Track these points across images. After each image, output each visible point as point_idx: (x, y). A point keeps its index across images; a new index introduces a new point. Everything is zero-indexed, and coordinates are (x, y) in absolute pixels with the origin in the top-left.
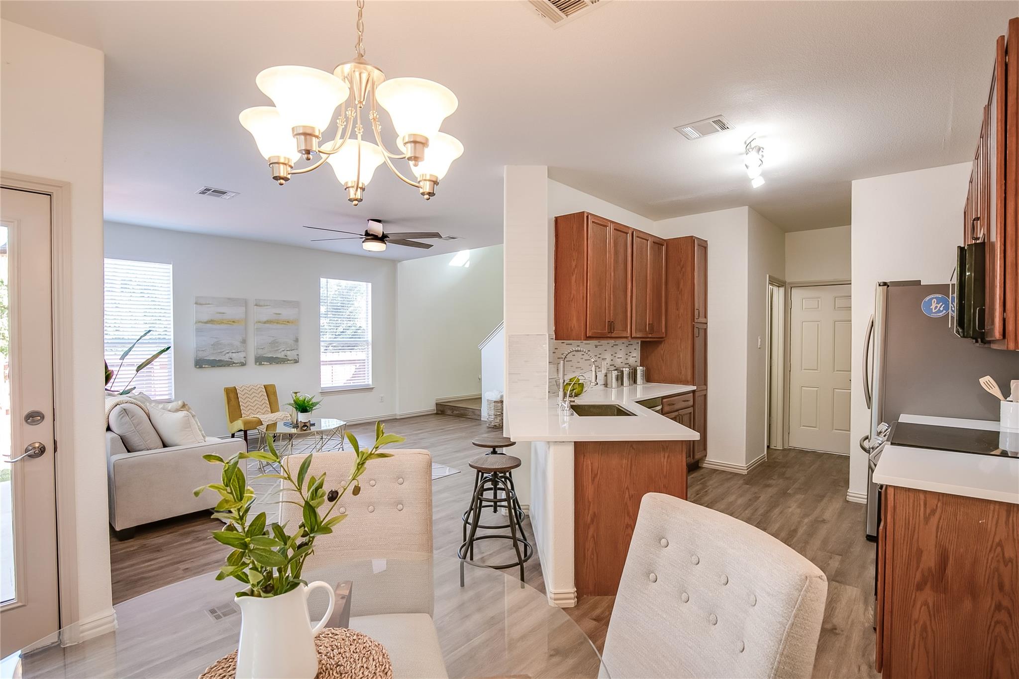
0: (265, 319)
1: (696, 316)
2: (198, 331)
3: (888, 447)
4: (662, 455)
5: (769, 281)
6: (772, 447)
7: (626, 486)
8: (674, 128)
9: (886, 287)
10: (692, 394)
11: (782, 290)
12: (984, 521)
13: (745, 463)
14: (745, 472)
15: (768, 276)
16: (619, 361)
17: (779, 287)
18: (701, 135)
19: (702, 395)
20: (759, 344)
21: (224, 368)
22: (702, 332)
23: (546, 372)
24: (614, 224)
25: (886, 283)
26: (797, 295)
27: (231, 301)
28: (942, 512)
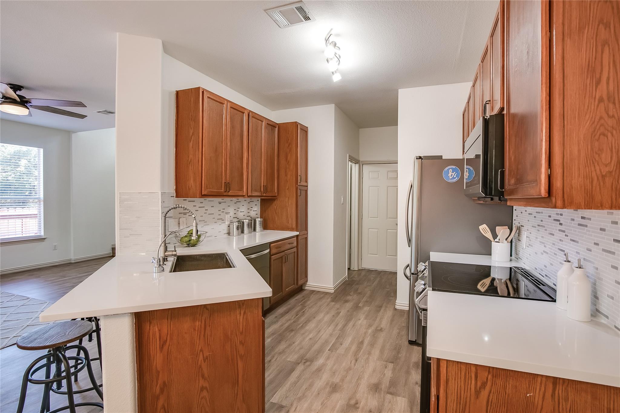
1: (299, 181)
3: (430, 293)
4: (238, 312)
5: (349, 158)
6: (352, 269)
7: (200, 348)
8: (265, 10)
9: (421, 159)
10: (296, 238)
11: (357, 165)
12: (532, 394)
13: (332, 285)
14: (333, 291)
15: (348, 155)
16: (242, 214)
17: (355, 163)
18: (289, 24)
19: (303, 238)
20: (342, 201)
22: (303, 193)
23: (159, 227)
24: (230, 103)
25: (421, 157)
26: (366, 169)
28: (492, 385)
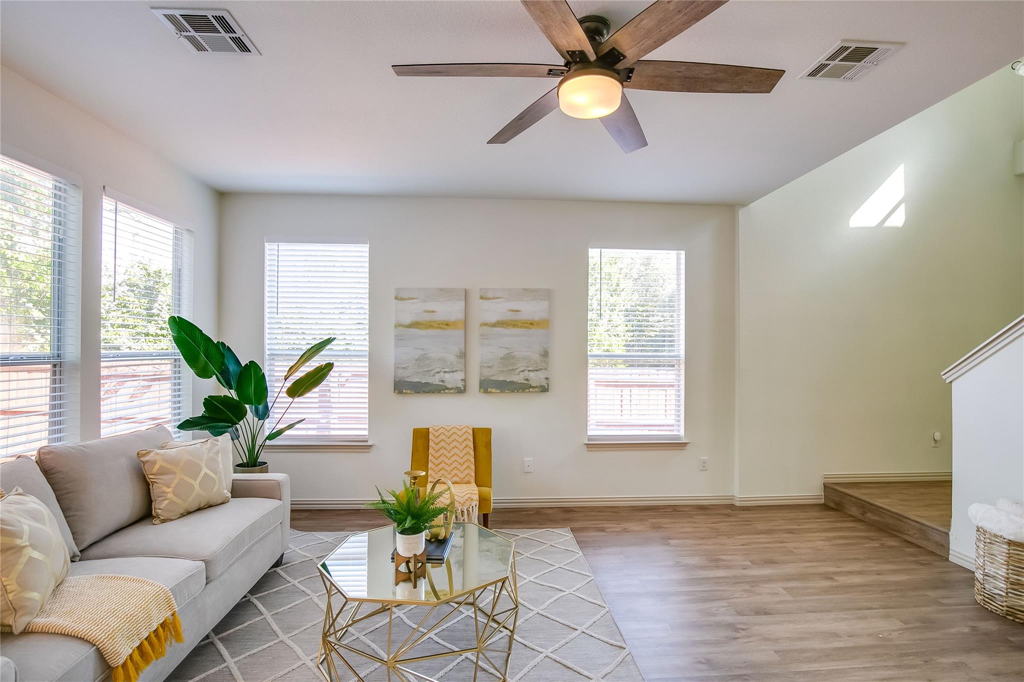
0: (493, 319)
2: (399, 338)
21: (433, 394)
27: (445, 293)
